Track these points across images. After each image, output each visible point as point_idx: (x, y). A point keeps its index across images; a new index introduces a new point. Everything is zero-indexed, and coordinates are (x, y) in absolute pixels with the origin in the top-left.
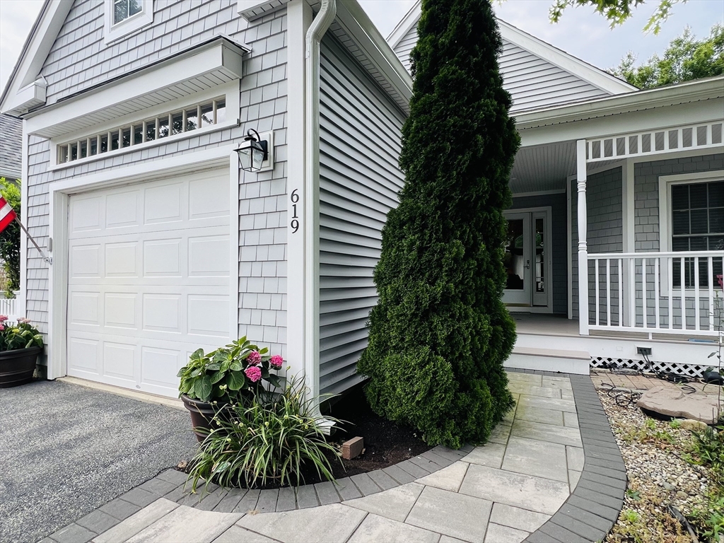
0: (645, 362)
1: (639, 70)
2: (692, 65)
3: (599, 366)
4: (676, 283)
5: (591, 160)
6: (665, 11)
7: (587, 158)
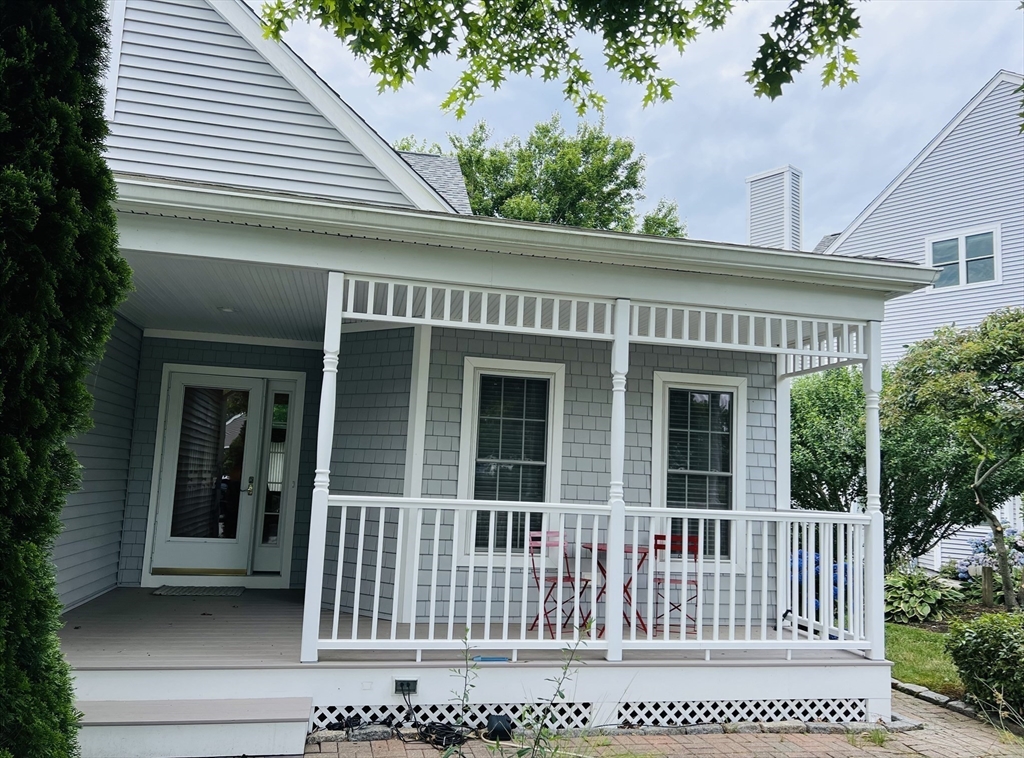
0: (407, 708)
1: (493, 154)
2: (554, 172)
3: (330, 727)
4: (481, 542)
5: (351, 314)
6: (470, 91)
7: (345, 309)
